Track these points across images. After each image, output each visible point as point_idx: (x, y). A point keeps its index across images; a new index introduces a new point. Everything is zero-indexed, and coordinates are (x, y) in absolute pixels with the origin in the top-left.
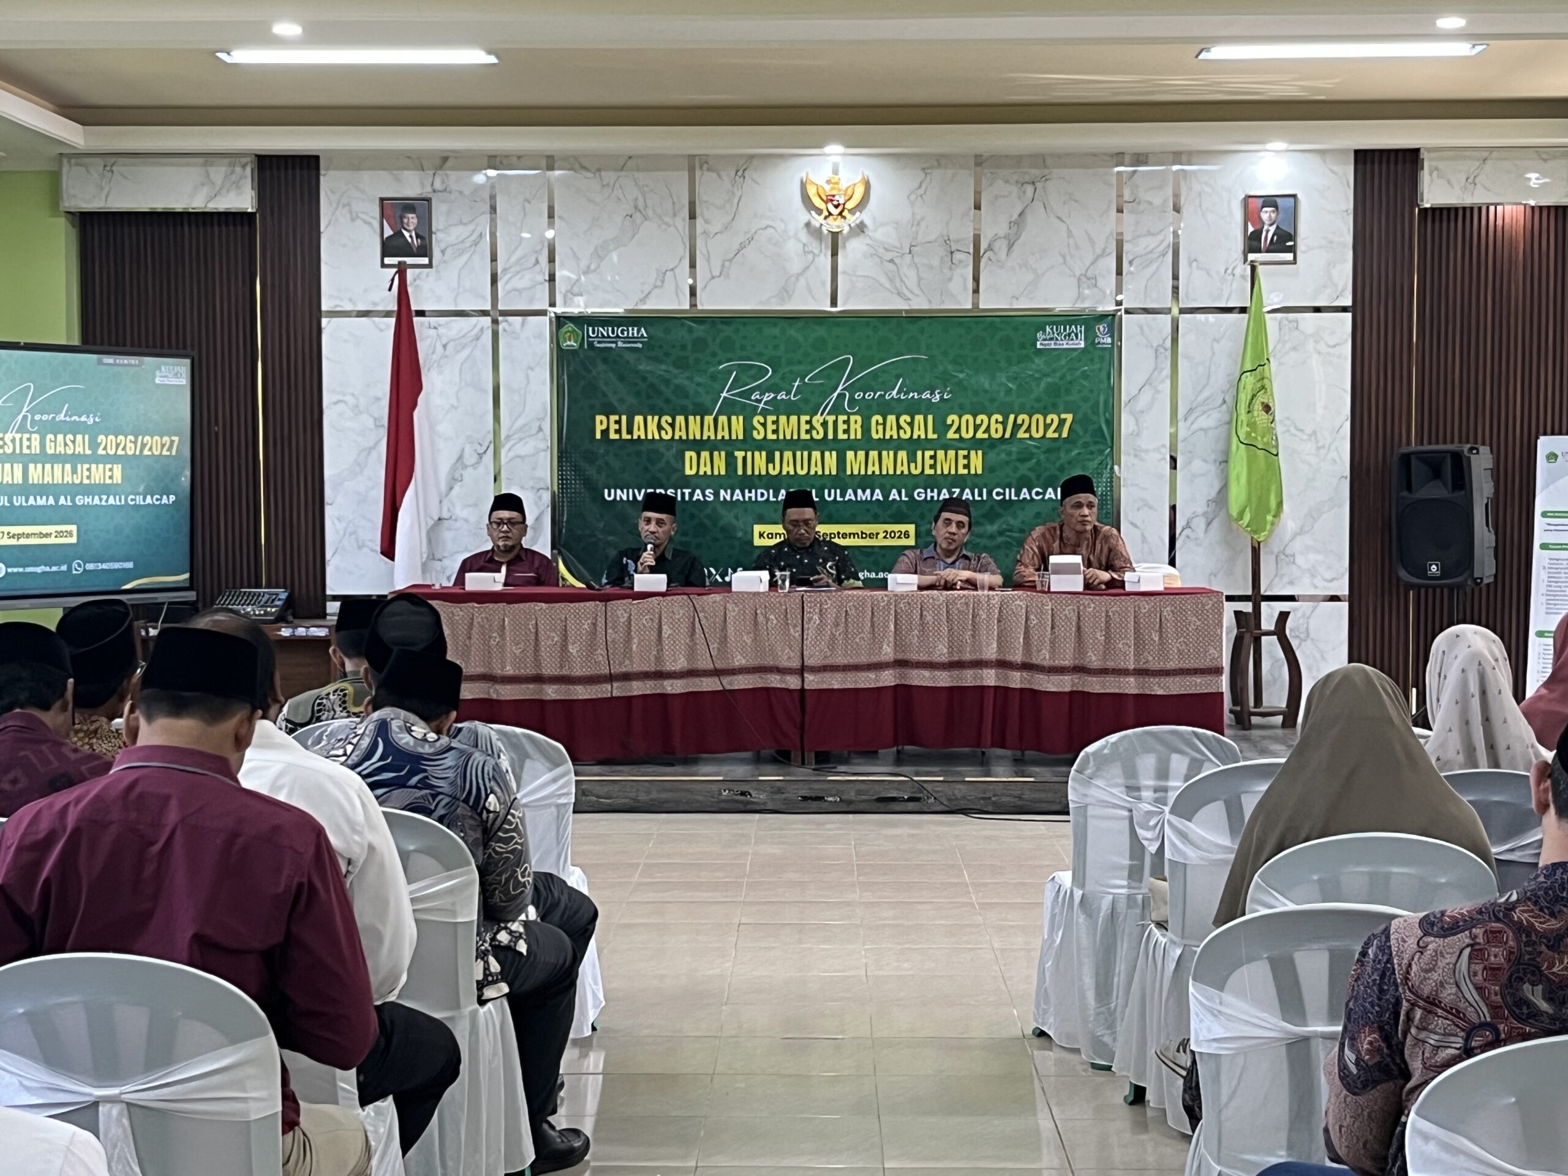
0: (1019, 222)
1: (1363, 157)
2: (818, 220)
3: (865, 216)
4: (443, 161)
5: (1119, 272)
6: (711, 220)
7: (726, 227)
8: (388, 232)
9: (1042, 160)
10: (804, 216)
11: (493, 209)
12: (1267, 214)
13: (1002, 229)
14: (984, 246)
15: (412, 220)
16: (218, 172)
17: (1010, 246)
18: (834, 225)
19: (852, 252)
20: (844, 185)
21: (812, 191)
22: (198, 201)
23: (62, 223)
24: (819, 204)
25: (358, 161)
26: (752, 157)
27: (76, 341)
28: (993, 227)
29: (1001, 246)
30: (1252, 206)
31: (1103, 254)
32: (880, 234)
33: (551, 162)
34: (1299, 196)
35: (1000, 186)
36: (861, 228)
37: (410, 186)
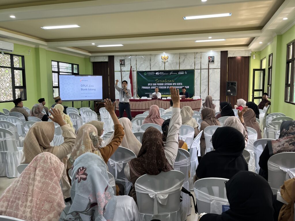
0: (184, 60)
1: (222, 52)
2: (163, 60)
3: (168, 60)
4: (126, 56)
5: (195, 65)
6: (152, 61)
7: (154, 62)
8: (121, 63)
9: (187, 53)
10: (161, 60)
11: (131, 60)
12: (211, 58)
13: (182, 61)
14: (180, 63)
15: (123, 62)
16: (105, 58)
17: (183, 62)
18: (164, 61)
19: (166, 64)
20: (166, 57)
21: (162, 57)
22: (103, 61)
23: (91, 63)
24: (163, 59)
25: (118, 56)
26: (156, 54)
27: (93, 74)
28: (181, 60)
29: (182, 63)
30: (209, 57)
31: (193, 63)
32: (170, 62)
33: (136, 55)
34: (215, 56)
35: (182, 56)
36: (167, 61)
37: (123, 58)
